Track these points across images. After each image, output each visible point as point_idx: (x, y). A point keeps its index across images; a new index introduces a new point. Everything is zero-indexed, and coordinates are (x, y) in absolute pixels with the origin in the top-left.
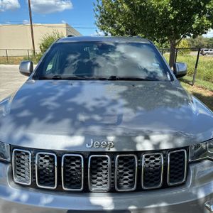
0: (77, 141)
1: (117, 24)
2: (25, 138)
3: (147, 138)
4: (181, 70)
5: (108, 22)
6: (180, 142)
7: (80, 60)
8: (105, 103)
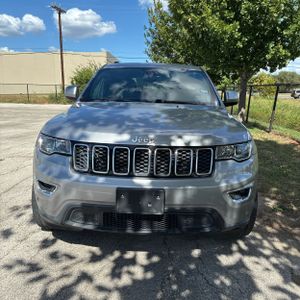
0: (125, 137)
1: (175, 53)
2: (83, 136)
3: (180, 137)
4: (231, 98)
5: (163, 50)
6: (207, 142)
7: (127, 89)
8: (148, 116)
